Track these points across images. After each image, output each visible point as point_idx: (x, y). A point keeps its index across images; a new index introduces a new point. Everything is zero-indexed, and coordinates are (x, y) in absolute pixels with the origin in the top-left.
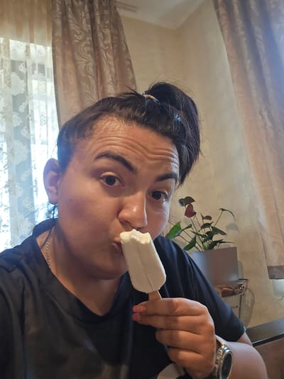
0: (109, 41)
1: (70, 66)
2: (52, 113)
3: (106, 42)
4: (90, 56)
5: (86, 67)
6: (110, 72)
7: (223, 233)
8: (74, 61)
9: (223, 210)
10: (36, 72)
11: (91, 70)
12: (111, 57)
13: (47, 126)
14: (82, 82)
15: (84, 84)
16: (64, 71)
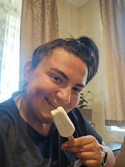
0: (49, 4)
1: (29, 11)
2: (18, 32)
3: (48, 5)
4: (40, 9)
5: (37, 14)
6: (48, 19)
7: (87, 102)
8: (32, 10)
9: (89, 92)
10: (13, 11)
11: (40, 16)
12: (49, 12)
13: (14, 38)
14: (34, 20)
15: (35, 22)
16: (27, 13)
